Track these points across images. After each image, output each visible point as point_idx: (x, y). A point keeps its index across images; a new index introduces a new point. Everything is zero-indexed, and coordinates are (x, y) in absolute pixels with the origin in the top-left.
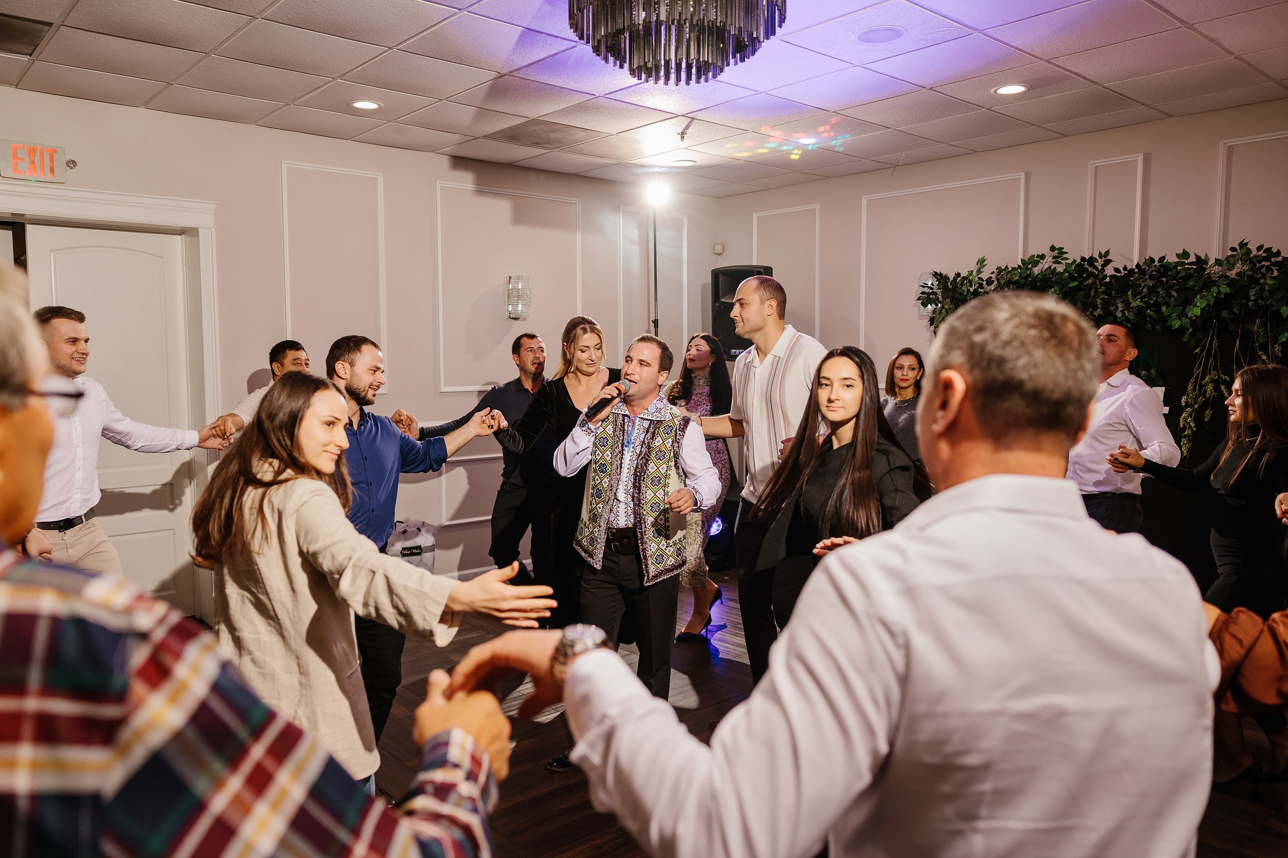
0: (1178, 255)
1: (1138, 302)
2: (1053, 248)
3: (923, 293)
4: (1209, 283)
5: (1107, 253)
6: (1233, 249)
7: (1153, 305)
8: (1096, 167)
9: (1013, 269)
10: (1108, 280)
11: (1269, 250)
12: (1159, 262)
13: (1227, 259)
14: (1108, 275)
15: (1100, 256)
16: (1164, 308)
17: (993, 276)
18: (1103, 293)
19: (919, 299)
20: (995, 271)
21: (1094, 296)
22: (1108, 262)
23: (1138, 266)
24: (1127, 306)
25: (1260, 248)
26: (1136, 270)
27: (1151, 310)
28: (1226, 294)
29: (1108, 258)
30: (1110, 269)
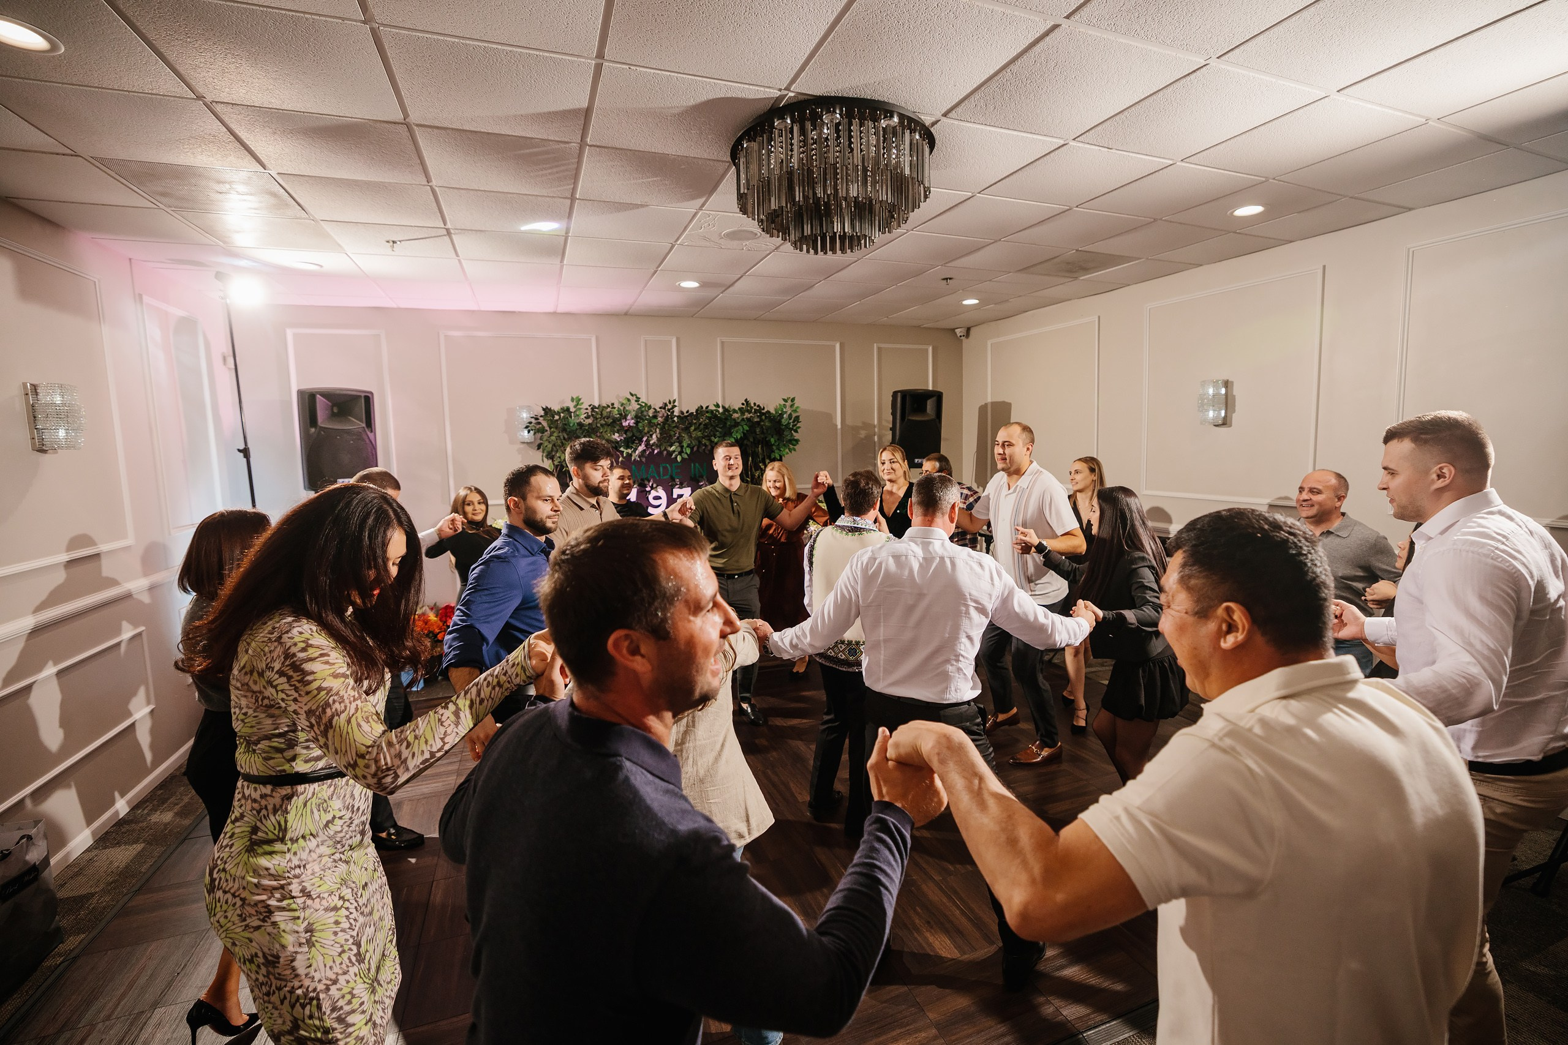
0: (714, 406)
1: (699, 434)
2: (632, 395)
3: (530, 423)
4: (736, 424)
6: (743, 404)
7: (707, 436)
9: (604, 407)
10: (676, 419)
11: (759, 406)
12: (706, 410)
13: (739, 409)
14: (676, 415)
15: (670, 403)
16: (713, 438)
17: (589, 411)
18: (674, 426)
19: (527, 427)
20: (589, 408)
21: (668, 429)
22: (674, 407)
23: (697, 411)
24: (691, 437)
25: (755, 404)
26: (693, 414)
27: (705, 440)
28: (747, 431)
29: (676, 404)
30: (676, 412)
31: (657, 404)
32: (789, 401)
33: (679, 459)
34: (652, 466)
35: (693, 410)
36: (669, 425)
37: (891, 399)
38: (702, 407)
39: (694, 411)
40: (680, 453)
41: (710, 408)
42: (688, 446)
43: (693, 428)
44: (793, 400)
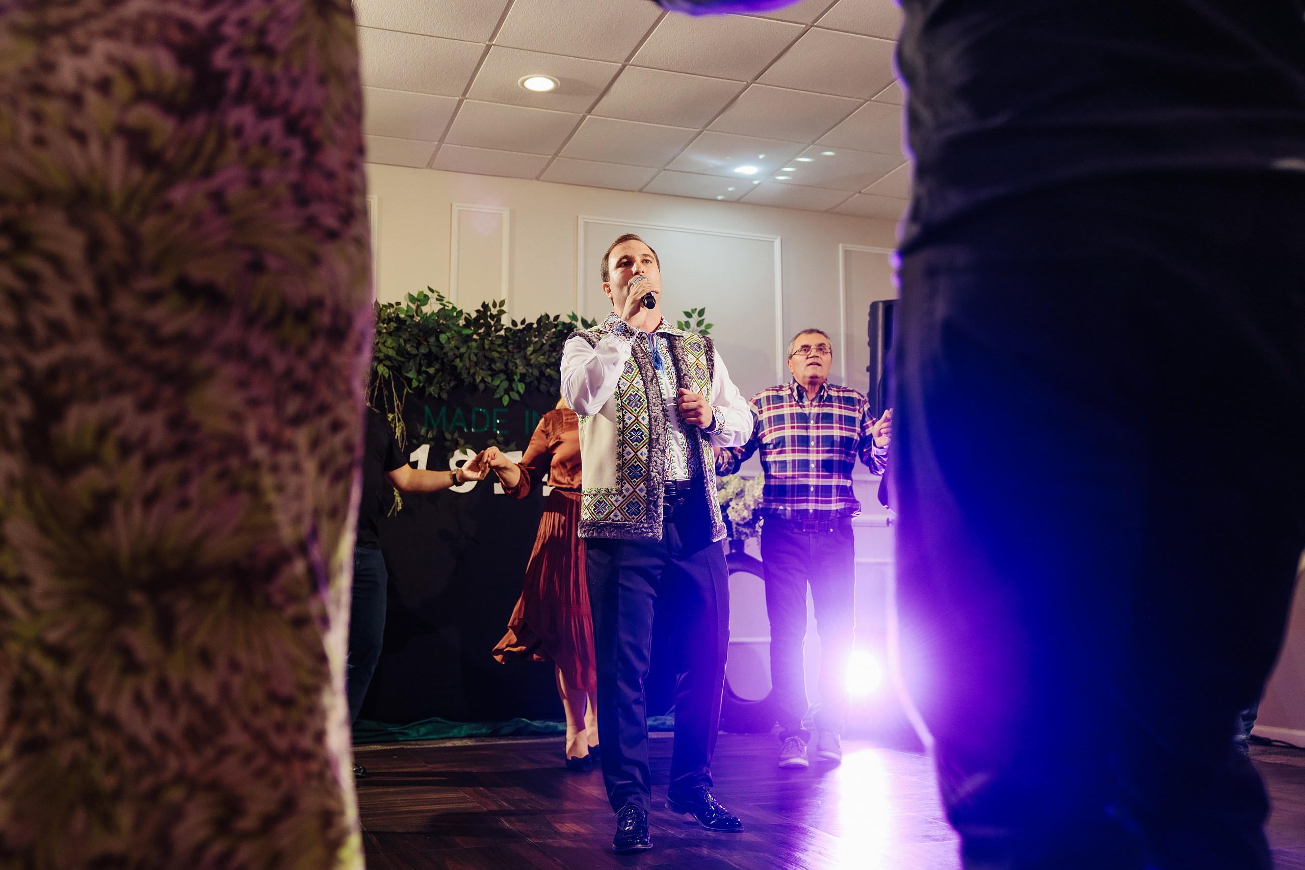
0: (569, 316)
1: (542, 359)
2: (431, 290)
5: (502, 303)
8: (459, 210)
9: (384, 306)
10: (502, 333)
12: (554, 321)
14: (504, 327)
15: (494, 305)
18: (499, 345)
21: (490, 348)
22: (501, 312)
23: (539, 321)
24: (528, 364)
26: (535, 326)
27: (551, 369)
29: (503, 308)
30: (505, 321)
31: (471, 308)
32: (695, 315)
33: (506, 400)
34: (459, 411)
35: (532, 319)
36: (492, 342)
37: (868, 318)
38: (547, 316)
39: (534, 321)
40: (507, 392)
41: (561, 319)
42: (523, 378)
43: (530, 349)
44: (701, 313)
